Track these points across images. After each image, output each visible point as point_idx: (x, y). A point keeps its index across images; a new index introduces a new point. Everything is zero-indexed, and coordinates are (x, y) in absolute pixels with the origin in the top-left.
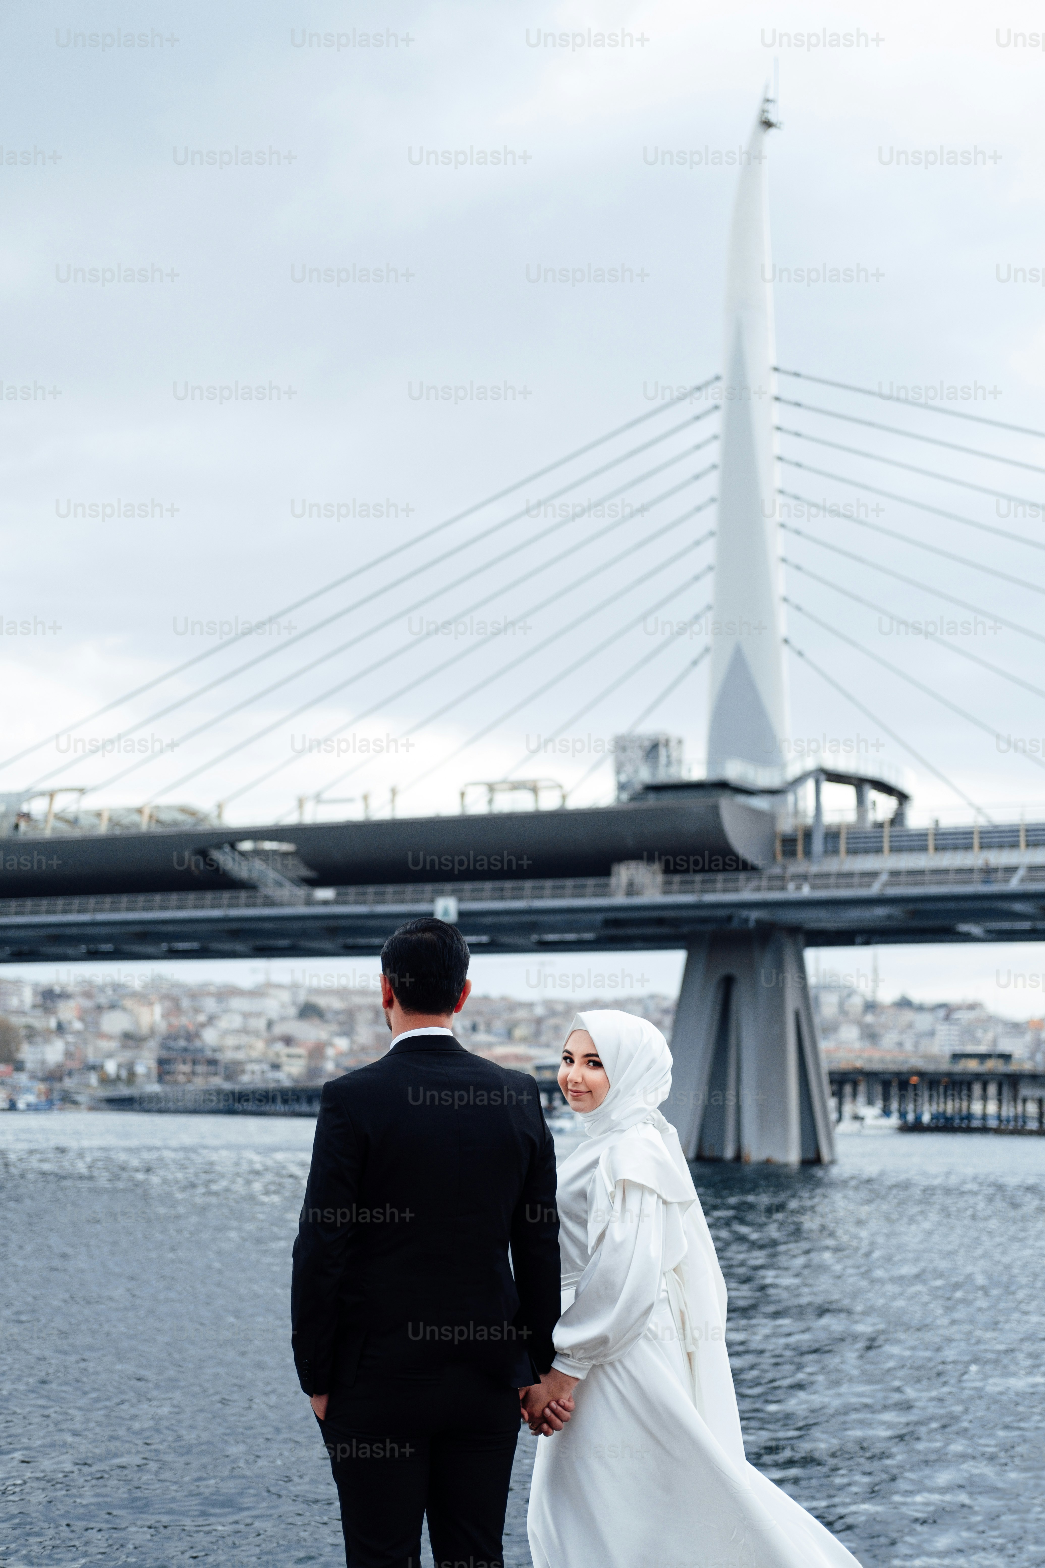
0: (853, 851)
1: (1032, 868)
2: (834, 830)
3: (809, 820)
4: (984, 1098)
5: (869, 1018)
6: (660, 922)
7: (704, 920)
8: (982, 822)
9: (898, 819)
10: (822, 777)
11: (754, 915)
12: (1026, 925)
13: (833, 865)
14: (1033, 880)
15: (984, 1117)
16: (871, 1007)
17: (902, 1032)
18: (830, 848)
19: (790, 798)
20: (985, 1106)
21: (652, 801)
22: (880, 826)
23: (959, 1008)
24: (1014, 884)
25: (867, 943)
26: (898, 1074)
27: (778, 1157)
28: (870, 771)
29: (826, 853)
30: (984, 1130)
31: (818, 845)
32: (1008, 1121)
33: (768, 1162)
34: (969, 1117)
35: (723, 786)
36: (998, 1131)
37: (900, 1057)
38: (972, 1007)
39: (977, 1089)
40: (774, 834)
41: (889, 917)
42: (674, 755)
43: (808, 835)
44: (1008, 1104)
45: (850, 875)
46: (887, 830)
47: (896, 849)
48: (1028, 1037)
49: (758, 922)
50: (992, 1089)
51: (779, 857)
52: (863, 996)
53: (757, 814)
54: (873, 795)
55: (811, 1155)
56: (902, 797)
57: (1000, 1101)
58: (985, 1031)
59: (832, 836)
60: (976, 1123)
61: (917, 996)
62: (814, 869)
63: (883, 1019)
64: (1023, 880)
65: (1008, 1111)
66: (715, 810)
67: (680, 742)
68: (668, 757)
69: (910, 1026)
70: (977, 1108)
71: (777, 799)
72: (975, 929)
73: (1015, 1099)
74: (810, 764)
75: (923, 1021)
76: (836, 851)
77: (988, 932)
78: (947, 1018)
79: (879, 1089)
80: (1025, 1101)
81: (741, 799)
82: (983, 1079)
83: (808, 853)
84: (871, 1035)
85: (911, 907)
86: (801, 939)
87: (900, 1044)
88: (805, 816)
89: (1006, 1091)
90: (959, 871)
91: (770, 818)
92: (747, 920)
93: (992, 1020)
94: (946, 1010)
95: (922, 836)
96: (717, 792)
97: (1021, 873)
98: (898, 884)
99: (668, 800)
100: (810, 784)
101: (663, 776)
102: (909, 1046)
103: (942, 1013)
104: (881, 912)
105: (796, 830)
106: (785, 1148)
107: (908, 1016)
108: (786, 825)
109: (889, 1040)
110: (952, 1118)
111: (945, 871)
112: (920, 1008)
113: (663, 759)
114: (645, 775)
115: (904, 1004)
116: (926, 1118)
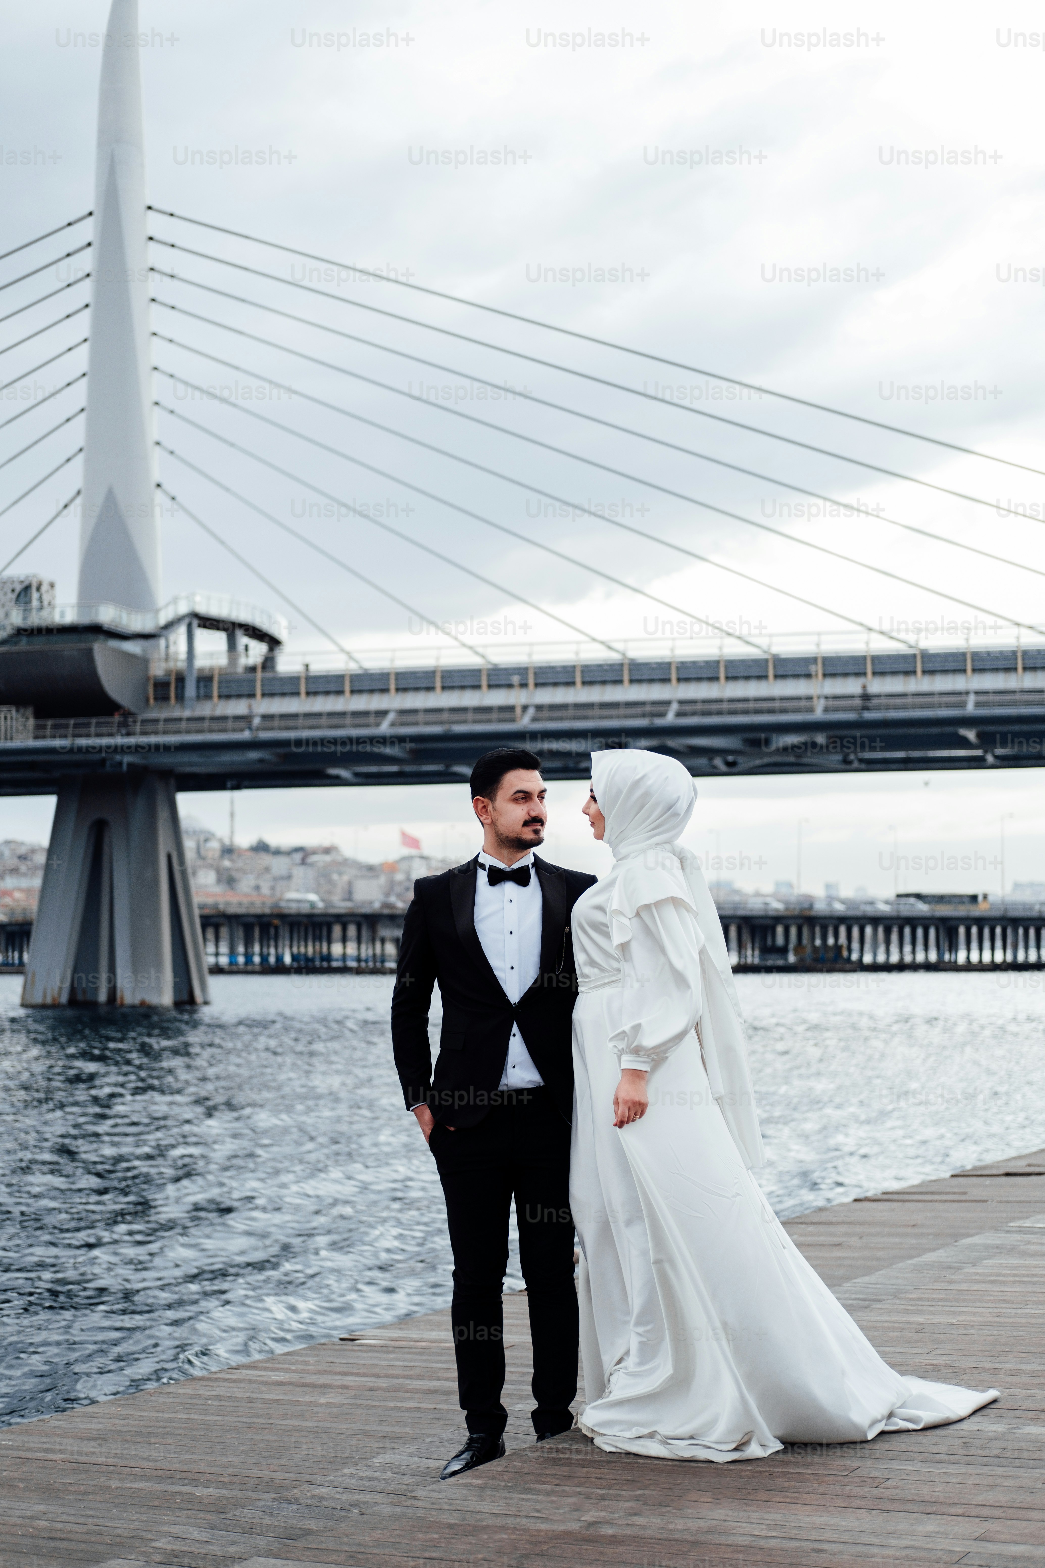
0: (225, 696)
1: (402, 712)
2: (207, 673)
3: (181, 665)
4: (344, 940)
5: (227, 863)
6: (32, 766)
7: (77, 765)
8: (353, 667)
9: (268, 663)
10: (195, 622)
11: (127, 759)
12: (394, 768)
13: (206, 709)
14: (403, 724)
15: (344, 957)
16: (228, 851)
17: (259, 876)
18: (202, 691)
19: (162, 642)
20: (345, 947)
21: (23, 645)
22: (253, 669)
23: (314, 852)
24: (385, 728)
25: (237, 787)
26: (259, 917)
27: (153, 999)
28: (243, 616)
29: (198, 697)
30: (344, 970)
31: (190, 690)
32: (366, 961)
33: (143, 1004)
34: (328, 958)
35: (96, 630)
36: (359, 972)
37: (258, 901)
38: (327, 851)
39: (337, 930)
40: (148, 679)
41: (261, 761)
42: (46, 598)
43: (181, 679)
44: (367, 944)
45: (224, 718)
46: (259, 675)
47: (268, 694)
48: (382, 880)
49: (130, 765)
50: (352, 930)
51: (152, 701)
52: (221, 841)
53: (130, 657)
54: (243, 640)
55: (185, 997)
56: (273, 642)
57: (359, 941)
58: (340, 874)
59: (205, 680)
60: (335, 964)
61: (273, 841)
62: (187, 713)
63: (240, 864)
64: (393, 725)
65: (366, 951)
66: (89, 654)
67: (52, 585)
68: (40, 599)
69: (267, 869)
70: (337, 949)
71: (151, 642)
72: (344, 773)
73: (373, 941)
74: (183, 609)
75: (279, 865)
76: (208, 697)
77: (357, 775)
78: (303, 862)
79: (240, 934)
80: (383, 941)
81: (114, 644)
82: (343, 920)
83: (180, 698)
84: (228, 880)
85: (282, 751)
86: (172, 783)
87: (258, 888)
88: (176, 660)
89: (365, 933)
90: (331, 715)
91: (143, 662)
92: (120, 764)
93: (346, 862)
94: (303, 854)
95: (294, 680)
96: (90, 636)
97: (391, 717)
98: (272, 729)
99: (39, 644)
100: (182, 630)
101: (36, 619)
102: (265, 890)
103: (298, 857)
104: (253, 755)
105: (168, 673)
106: (159, 990)
107: (266, 859)
108: (158, 670)
109: (246, 884)
110: (312, 960)
111: (318, 715)
112: (277, 852)
113: (35, 603)
114: (17, 619)
115: (261, 848)
116: (287, 959)
